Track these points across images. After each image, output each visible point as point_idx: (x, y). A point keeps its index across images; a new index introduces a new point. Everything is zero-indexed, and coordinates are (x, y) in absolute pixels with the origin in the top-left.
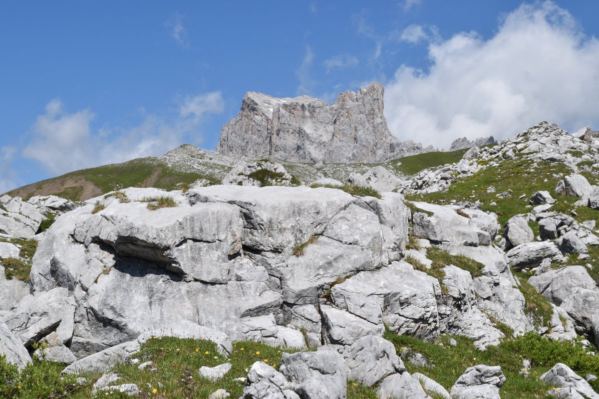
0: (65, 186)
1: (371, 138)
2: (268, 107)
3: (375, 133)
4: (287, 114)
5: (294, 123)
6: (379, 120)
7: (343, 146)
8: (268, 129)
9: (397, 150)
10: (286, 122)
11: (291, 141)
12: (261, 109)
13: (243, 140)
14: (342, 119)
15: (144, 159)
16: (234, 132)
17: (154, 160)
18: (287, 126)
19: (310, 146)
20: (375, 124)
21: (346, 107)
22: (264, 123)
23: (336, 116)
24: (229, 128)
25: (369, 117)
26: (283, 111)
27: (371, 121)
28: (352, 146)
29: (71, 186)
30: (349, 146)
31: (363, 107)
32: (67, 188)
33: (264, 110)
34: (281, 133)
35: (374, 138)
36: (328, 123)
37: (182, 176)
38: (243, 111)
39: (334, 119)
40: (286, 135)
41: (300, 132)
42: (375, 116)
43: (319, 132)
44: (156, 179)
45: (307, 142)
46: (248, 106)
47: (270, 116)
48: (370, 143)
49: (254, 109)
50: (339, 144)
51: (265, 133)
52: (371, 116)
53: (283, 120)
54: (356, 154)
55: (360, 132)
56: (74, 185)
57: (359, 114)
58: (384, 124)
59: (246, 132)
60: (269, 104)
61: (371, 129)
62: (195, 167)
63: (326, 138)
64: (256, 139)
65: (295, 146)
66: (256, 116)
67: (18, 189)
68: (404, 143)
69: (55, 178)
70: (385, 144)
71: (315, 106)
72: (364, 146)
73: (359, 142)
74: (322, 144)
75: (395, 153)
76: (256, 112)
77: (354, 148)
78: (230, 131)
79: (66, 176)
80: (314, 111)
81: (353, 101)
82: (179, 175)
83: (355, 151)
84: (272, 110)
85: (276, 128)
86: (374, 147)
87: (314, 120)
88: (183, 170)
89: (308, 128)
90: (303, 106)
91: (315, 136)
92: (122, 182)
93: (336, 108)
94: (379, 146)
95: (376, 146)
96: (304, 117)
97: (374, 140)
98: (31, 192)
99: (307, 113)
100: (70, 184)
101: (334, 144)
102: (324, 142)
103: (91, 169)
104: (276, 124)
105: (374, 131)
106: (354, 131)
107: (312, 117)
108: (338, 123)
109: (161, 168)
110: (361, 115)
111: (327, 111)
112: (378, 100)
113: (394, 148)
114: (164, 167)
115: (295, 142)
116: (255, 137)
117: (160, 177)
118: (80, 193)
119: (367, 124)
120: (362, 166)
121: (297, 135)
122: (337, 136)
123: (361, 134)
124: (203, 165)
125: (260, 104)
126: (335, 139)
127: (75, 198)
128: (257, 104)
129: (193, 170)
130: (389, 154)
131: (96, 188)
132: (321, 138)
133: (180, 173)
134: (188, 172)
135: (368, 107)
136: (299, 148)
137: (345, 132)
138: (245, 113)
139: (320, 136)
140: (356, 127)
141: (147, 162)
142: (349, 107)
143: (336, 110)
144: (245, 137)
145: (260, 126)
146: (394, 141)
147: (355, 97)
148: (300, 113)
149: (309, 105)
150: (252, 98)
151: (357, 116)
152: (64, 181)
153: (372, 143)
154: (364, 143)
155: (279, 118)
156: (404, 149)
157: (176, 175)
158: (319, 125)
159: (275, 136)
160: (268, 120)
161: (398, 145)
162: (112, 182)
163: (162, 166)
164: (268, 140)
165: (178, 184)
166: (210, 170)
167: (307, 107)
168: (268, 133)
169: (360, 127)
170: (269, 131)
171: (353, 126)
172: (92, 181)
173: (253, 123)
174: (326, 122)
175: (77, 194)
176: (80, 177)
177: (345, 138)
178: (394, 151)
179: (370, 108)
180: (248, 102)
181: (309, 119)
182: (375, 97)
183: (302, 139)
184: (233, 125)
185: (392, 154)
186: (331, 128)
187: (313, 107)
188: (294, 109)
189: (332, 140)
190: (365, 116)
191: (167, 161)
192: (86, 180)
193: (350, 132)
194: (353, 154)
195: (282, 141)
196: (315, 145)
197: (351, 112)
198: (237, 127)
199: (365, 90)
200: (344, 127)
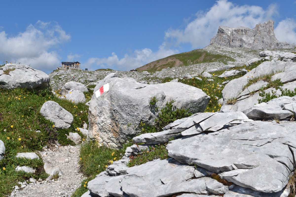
0: (168, 61)
1: (269, 41)
2: (228, 31)
3: (271, 39)
4: (236, 33)
5: (239, 37)
6: (272, 34)
7: (258, 45)
8: (228, 40)
9: (280, 45)
10: (236, 37)
11: (238, 43)
12: (226, 32)
13: (219, 44)
14: (258, 34)
15: (198, 50)
16: (215, 41)
17: (202, 50)
18: (236, 38)
19: (245, 45)
20: (270, 36)
21: (259, 30)
22: (227, 37)
23: (255, 33)
24: (213, 40)
25: (268, 33)
26: (234, 32)
27: (269, 34)
28: (262, 44)
29: (170, 61)
30: (260, 44)
31: (266, 29)
32: (169, 62)
33: (227, 32)
34: (234, 41)
35: (270, 41)
36: (252, 36)
37: (214, 56)
38: (219, 33)
39: (254, 35)
40: (236, 42)
41: (241, 40)
42: (270, 32)
43: (249, 40)
44: (204, 57)
45: (244, 44)
46: (221, 31)
47: (229, 35)
48: (269, 43)
49: (223, 32)
50: (257, 44)
51: (227, 41)
52: (269, 33)
53: (234, 36)
54: (263, 48)
55: (265, 39)
56: (172, 61)
57: (264, 32)
58: (274, 35)
59: (220, 41)
60: (228, 30)
61: (269, 38)
62: (218, 52)
63: (251, 42)
64: (224, 44)
65: (239, 46)
66: (224, 35)
67: (150, 63)
68: (282, 43)
69: (164, 58)
70: (274, 43)
71: (247, 30)
72: (266, 44)
73: (264, 43)
74: (250, 44)
75: (279, 47)
76: (223, 33)
77: (262, 45)
78: (214, 41)
79: (168, 57)
80: (246, 32)
81: (262, 27)
82: (213, 56)
83: (263, 46)
84: (230, 32)
85: (232, 39)
86: (270, 45)
87: (247, 35)
88: (214, 53)
89: (244, 38)
90: (242, 30)
91: (247, 41)
92: (190, 59)
93: (255, 30)
94: (272, 44)
95: (271, 44)
96: (242, 34)
97: (270, 42)
98: (155, 64)
99: (244, 33)
100: (170, 60)
101: (255, 44)
102: (251, 43)
103: (177, 54)
104: (232, 37)
105: (270, 39)
106: (262, 39)
107: (246, 34)
108: (256, 36)
109: (205, 53)
110: (265, 33)
111: (251, 32)
112: (272, 26)
113: (278, 45)
114: (206, 52)
115: (239, 44)
116: (223, 43)
117: (205, 56)
118: (174, 64)
119: (267, 36)
120: (284, 50)
121: (240, 41)
122: (256, 41)
123: (265, 40)
124: (221, 51)
125: (225, 30)
126: (255, 42)
127: (173, 66)
128: (224, 30)
129: (218, 53)
130: (276, 47)
131: (180, 62)
132: (249, 42)
133: (213, 54)
134: (216, 54)
135: (268, 29)
136: (241, 46)
137: (259, 39)
138: (219, 34)
139: (249, 41)
140: (263, 37)
141: (199, 51)
142: (260, 30)
143: (255, 31)
144: (220, 43)
145: (225, 38)
146: (278, 42)
147: (262, 26)
148: (241, 33)
149: (244, 30)
150: (222, 28)
151: (264, 33)
152: (168, 59)
153: (270, 43)
154: (266, 43)
155: (233, 35)
156: (283, 45)
157: (212, 55)
158: (248, 37)
159: (231, 42)
160: (228, 36)
161: (280, 43)
162: (186, 59)
163: (205, 52)
164: (229, 44)
165: (213, 59)
166: (225, 53)
167: (243, 30)
168: (228, 41)
169: (265, 37)
170: (229, 40)
171: (262, 37)
172: (178, 59)
173: (223, 38)
174: (251, 36)
175: (173, 64)
176: (173, 58)
177: (259, 41)
178: (278, 46)
179: (268, 30)
180: (221, 30)
181: (244, 35)
182: (270, 25)
183: (242, 43)
184: (215, 39)
185: (278, 47)
186: (253, 38)
187: (246, 30)
188: (238, 31)
189: (254, 42)
190: (267, 33)
191: (207, 50)
192: (176, 59)
193: (261, 39)
194: (262, 48)
195: (234, 44)
196: (247, 45)
197: (261, 32)
198: (217, 39)
199: (267, 23)
200: (258, 38)
